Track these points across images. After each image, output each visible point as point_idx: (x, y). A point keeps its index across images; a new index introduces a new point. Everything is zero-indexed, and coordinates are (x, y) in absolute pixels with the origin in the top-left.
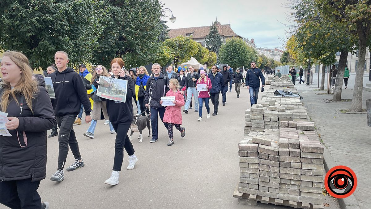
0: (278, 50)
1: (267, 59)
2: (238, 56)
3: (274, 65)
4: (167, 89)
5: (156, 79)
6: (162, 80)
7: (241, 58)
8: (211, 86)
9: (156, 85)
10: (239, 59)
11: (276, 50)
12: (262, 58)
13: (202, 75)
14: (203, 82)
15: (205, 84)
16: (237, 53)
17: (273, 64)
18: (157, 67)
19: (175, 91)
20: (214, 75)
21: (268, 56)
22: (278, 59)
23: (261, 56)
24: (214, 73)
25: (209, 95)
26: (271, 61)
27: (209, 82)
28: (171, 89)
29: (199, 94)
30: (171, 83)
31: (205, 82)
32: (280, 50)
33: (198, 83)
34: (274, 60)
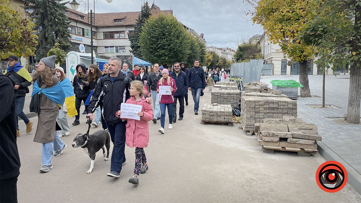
0: (230, 49)
1: (218, 57)
2: (169, 45)
3: (227, 64)
4: (128, 96)
5: (112, 81)
6: (122, 82)
7: (174, 49)
8: (176, 89)
9: (112, 89)
10: (170, 50)
11: (228, 49)
12: (212, 54)
13: (165, 75)
14: (165, 84)
15: (169, 85)
16: (167, 41)
17: (225, 63)
18: (112, 63)
19: (139, 99)
20: (177, 74)
21: (220, 54)
22: (230, 58)
23: (211, 53)
24: (177, 72)
25: (173, 100)
26: (223, 60)
27: (173, 83)
28: (133, 96)
29: (160, 98)
30: (133, 88)
31: (169, 84)
32: (232, 49)
33: (159, 84)
34: (226, 59)
